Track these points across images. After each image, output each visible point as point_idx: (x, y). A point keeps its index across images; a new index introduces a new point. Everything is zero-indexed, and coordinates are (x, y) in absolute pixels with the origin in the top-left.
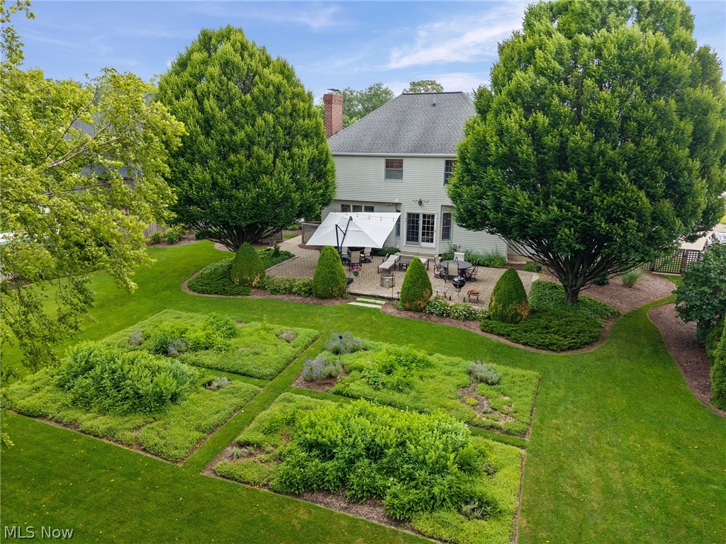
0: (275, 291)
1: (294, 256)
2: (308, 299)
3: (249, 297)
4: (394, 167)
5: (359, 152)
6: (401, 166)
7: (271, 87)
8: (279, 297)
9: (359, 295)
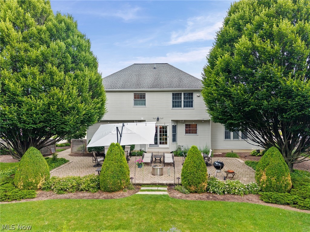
0: (63, 190)
1: (68, 161)
2: (97, 194)
3: (34, 200)
4: (140, 97)
5: (116, 89)
6: (144, 98)
7: (63, 24)
8: (66, 195)
9: (141, 185)
